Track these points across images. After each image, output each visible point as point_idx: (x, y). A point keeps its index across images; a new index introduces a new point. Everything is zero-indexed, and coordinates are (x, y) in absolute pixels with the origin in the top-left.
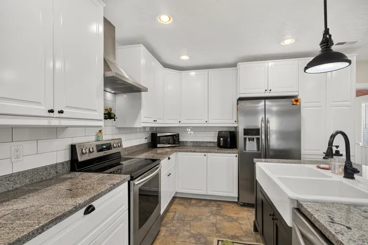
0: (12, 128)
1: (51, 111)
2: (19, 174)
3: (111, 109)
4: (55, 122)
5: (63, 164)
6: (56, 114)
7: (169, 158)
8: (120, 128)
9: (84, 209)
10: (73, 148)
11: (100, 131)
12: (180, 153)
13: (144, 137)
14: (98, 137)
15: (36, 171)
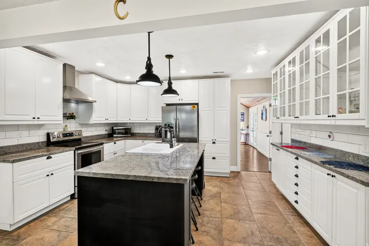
0: (18, 125)
1: (34, 118)
2: (21, 145)
3: (73, 113)
4: (36, 123)
5: (42, 142)
6: (36, 119)
7: (115, 143)
8: (82, 124)
9: (46, 157)
10: (48, 135)
11: (66, 126)
12: (127, 141)
13: (105, 129)
14: (64, 129)
15: (29, 144)
